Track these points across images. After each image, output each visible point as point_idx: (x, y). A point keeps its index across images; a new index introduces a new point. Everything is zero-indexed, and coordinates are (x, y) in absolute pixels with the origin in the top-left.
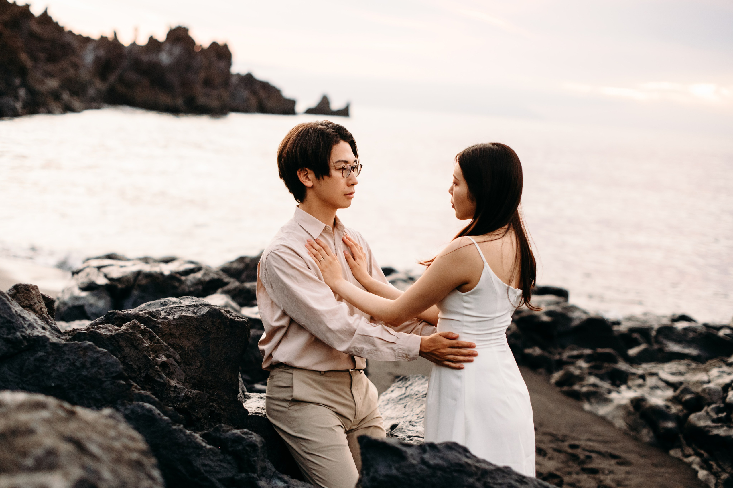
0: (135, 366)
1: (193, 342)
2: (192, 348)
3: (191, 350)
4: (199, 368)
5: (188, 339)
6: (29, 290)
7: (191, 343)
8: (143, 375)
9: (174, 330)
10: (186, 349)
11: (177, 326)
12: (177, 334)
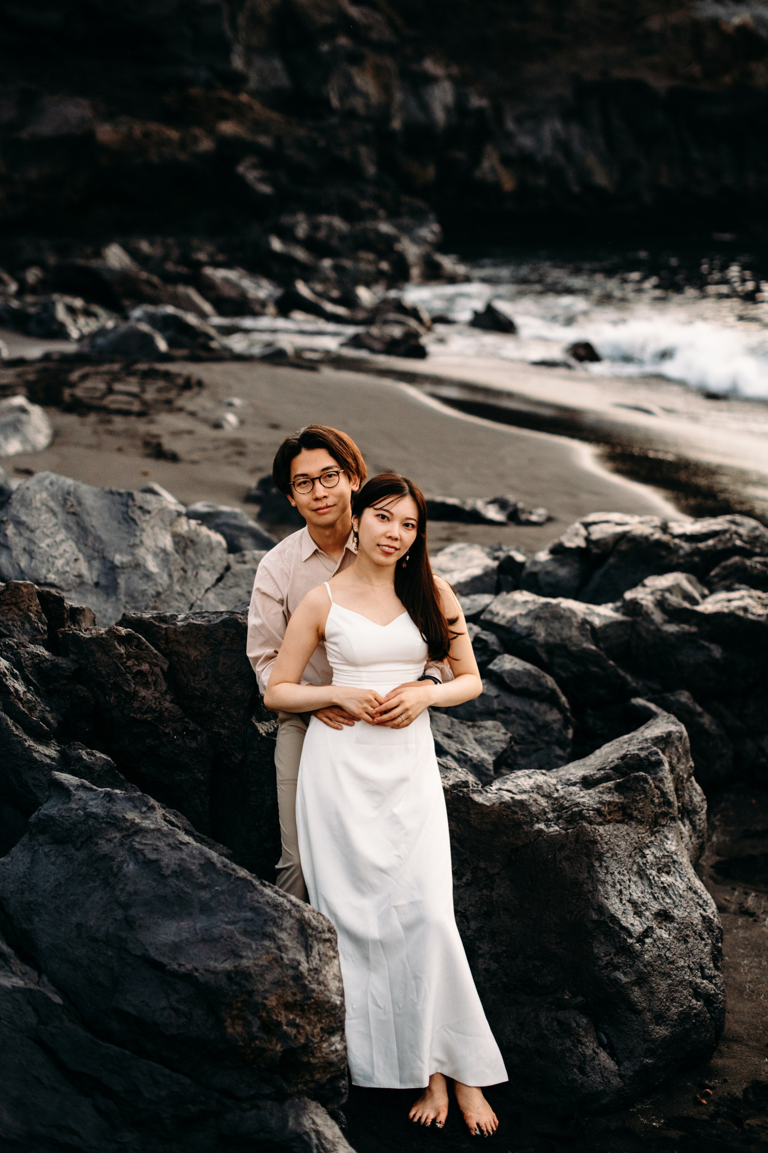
0: (104, 672)
1: (201, 652)
2: (199, 658)
3: (197, 660)
4: (203, 680)
5: (196, 648)
6: (18, 588)
7: (198, 653)
8: (111, 681)
9: (180, 638)
10: (192, 658)
11: (183, 633)
12: (184, 641)
